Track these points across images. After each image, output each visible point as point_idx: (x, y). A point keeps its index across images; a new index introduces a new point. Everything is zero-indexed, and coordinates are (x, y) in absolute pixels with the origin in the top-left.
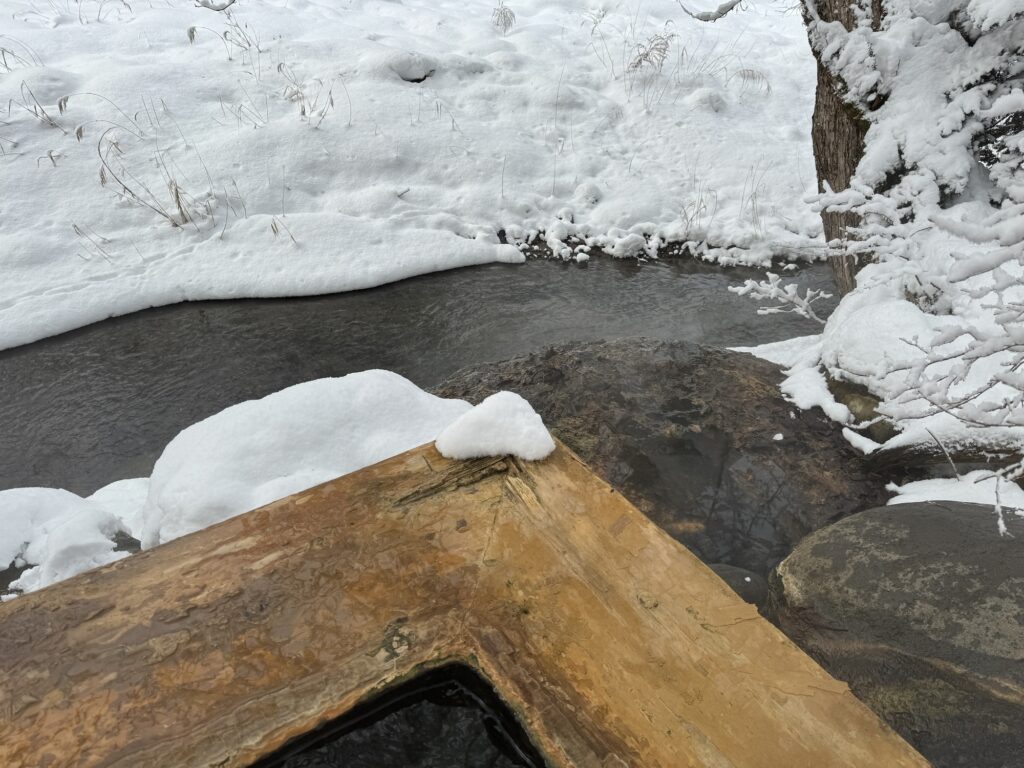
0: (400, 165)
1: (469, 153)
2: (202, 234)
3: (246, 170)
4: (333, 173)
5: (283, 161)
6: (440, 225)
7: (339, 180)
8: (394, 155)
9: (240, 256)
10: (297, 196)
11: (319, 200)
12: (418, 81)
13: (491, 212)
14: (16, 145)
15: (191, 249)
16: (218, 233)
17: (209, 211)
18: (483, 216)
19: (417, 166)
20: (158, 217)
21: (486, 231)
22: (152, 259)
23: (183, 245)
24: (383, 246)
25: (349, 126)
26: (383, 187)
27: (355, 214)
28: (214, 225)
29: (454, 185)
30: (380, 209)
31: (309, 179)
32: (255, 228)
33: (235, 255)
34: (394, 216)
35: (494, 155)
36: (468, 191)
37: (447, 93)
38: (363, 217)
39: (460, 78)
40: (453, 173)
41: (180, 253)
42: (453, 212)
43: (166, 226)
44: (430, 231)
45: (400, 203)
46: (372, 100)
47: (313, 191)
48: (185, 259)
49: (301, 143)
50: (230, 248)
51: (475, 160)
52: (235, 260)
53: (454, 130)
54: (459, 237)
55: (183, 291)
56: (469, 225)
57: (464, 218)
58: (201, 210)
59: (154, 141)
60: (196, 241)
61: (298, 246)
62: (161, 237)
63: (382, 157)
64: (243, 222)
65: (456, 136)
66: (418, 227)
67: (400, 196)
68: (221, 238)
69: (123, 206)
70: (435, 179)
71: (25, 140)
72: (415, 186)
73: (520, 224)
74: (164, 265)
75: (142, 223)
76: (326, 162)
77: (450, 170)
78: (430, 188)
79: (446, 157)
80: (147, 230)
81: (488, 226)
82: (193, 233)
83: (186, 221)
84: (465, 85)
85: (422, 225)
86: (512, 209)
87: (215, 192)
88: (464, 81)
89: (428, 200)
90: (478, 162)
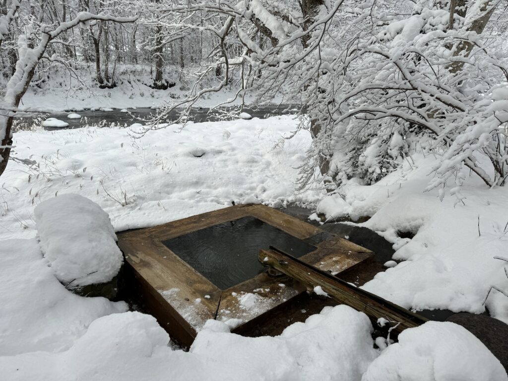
0: (197, 183)
1: (220, 178)
2: (132, 208)
3: (145, 187)
4: (174, 187)
5: (157, 184)
6: (212, 201)
7: (177, 189)
8: (195, 180)
9: (147, 214)
10: (163, 195)
11: (171, 196)
12: (200, 157)
13: (229, 196)
14: (67, 183)
15: (129, 213)
16: (139, 208)
17: (135, 201)
18: (227, 197)
19: (203, 183)
20: (117, 204)
21: (228, 202)
22: (117, 217)
23: (126, 212)
24: (194, 208)
25: (179, 172)
26: (192, 190)
27: (183, 199)
28: (136, 205)
29: (216, 188)
30: (192, 197)
31: (166, 189)
32: (150, 205)
33: (144, 214)
34: (196, 199)
35: (228, 178)
36: (220, 190)
37: (210, 160)
38: (186, 200)
39: (214, 155)
40: (215, 185)
41: (126, 214)
42: (216, 197)
43: (120, 206)
44: (209, 203)
45: (198, 195)
46: (185, 164)
47: (168, 193)
48: (128, 216)
49: (163, 178)
50: (142, 212)
51: (222, 180)
52: (145, 215)
53: (214, 171)
54: (219, 205)
55: (129, 226)
56: (222, 200)
57: (220, 198)
58: (132, 200)
59: (112, 180)
60: (130, 210)
61: (166, 210)
62: (118, 210)
63: (191, 181)
64: (146, 204)
65: (215, 173)
66: (205, 202)
67: (198, 193)
68: (139, 209)
69: (105, 201)
70: (209, 187)
71: (70, 182)
72: (203, 189)
73: (239, 199)
74: (121, 218)
75: (111, 206)
76: (172, 183)
77: (214, 184)
78: (208, 190)
79: (212, 180)
80: (114, 208)
81: (229, 200)
82: (129, 208)
83: (127, 204)
84: (216, 157)
85: (206, 201)
86: (236, 195)
87: (136, 195)
88: (215, 156)
89: (207, 194)
90: (223, 181)
